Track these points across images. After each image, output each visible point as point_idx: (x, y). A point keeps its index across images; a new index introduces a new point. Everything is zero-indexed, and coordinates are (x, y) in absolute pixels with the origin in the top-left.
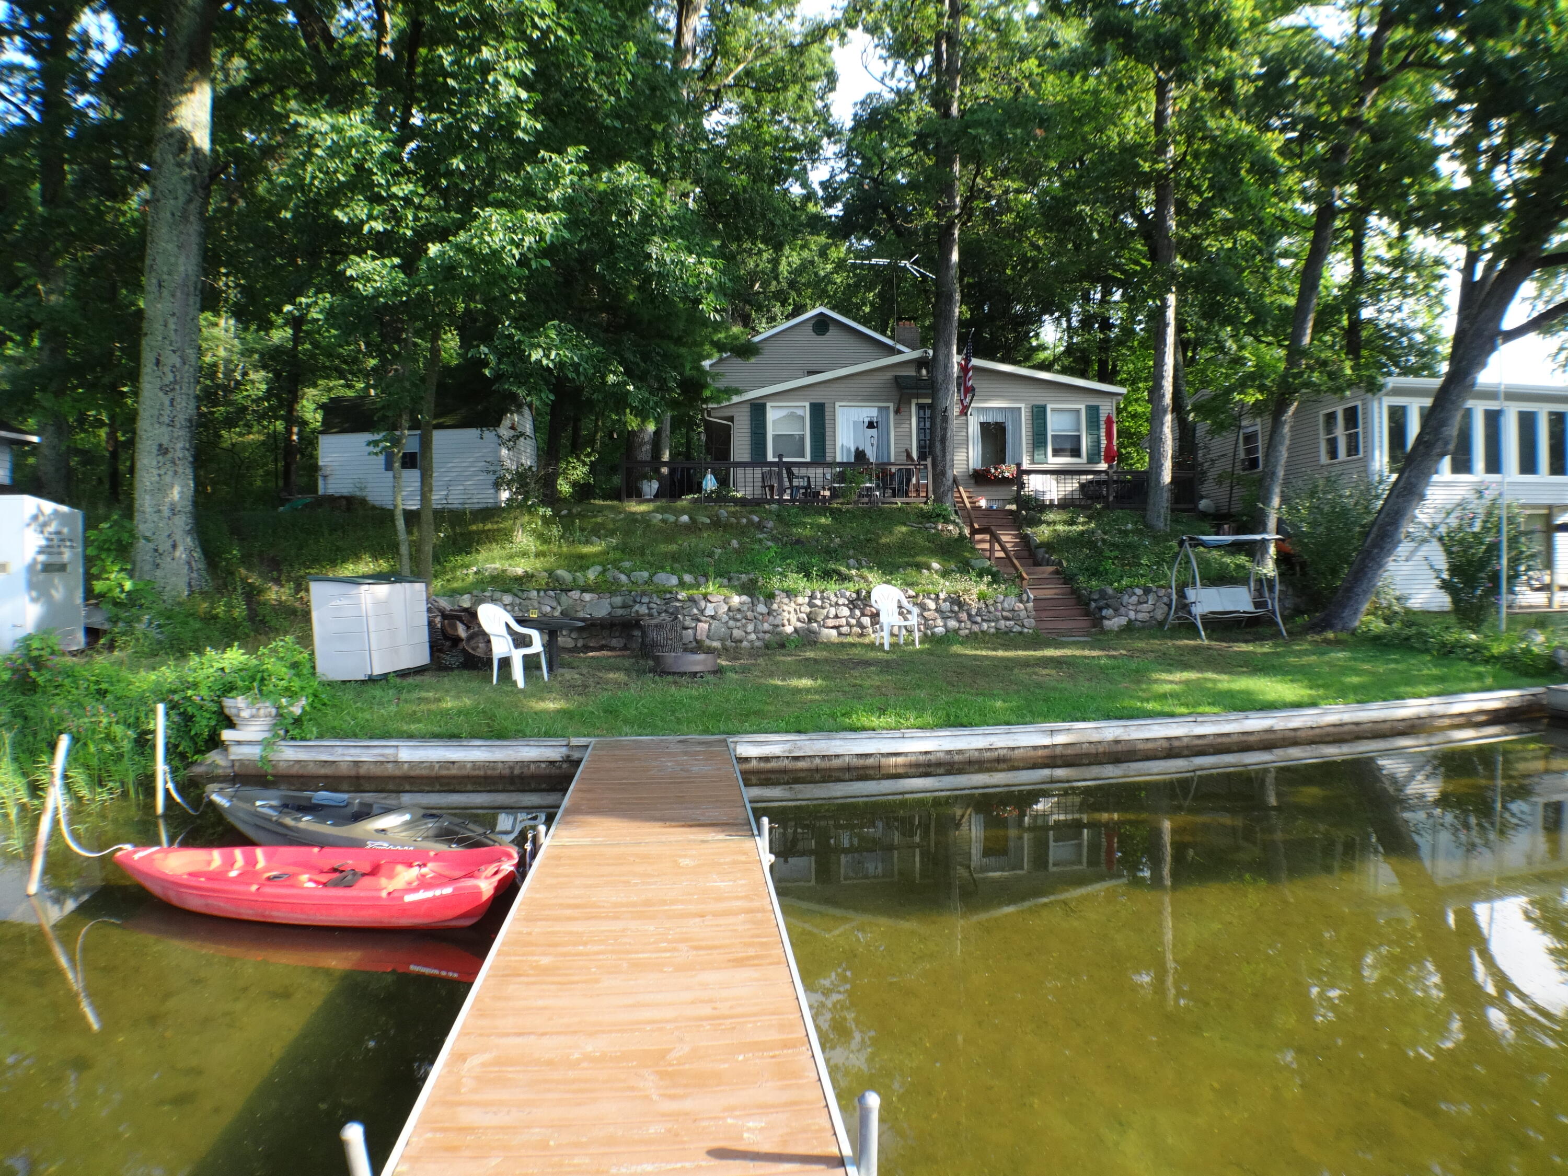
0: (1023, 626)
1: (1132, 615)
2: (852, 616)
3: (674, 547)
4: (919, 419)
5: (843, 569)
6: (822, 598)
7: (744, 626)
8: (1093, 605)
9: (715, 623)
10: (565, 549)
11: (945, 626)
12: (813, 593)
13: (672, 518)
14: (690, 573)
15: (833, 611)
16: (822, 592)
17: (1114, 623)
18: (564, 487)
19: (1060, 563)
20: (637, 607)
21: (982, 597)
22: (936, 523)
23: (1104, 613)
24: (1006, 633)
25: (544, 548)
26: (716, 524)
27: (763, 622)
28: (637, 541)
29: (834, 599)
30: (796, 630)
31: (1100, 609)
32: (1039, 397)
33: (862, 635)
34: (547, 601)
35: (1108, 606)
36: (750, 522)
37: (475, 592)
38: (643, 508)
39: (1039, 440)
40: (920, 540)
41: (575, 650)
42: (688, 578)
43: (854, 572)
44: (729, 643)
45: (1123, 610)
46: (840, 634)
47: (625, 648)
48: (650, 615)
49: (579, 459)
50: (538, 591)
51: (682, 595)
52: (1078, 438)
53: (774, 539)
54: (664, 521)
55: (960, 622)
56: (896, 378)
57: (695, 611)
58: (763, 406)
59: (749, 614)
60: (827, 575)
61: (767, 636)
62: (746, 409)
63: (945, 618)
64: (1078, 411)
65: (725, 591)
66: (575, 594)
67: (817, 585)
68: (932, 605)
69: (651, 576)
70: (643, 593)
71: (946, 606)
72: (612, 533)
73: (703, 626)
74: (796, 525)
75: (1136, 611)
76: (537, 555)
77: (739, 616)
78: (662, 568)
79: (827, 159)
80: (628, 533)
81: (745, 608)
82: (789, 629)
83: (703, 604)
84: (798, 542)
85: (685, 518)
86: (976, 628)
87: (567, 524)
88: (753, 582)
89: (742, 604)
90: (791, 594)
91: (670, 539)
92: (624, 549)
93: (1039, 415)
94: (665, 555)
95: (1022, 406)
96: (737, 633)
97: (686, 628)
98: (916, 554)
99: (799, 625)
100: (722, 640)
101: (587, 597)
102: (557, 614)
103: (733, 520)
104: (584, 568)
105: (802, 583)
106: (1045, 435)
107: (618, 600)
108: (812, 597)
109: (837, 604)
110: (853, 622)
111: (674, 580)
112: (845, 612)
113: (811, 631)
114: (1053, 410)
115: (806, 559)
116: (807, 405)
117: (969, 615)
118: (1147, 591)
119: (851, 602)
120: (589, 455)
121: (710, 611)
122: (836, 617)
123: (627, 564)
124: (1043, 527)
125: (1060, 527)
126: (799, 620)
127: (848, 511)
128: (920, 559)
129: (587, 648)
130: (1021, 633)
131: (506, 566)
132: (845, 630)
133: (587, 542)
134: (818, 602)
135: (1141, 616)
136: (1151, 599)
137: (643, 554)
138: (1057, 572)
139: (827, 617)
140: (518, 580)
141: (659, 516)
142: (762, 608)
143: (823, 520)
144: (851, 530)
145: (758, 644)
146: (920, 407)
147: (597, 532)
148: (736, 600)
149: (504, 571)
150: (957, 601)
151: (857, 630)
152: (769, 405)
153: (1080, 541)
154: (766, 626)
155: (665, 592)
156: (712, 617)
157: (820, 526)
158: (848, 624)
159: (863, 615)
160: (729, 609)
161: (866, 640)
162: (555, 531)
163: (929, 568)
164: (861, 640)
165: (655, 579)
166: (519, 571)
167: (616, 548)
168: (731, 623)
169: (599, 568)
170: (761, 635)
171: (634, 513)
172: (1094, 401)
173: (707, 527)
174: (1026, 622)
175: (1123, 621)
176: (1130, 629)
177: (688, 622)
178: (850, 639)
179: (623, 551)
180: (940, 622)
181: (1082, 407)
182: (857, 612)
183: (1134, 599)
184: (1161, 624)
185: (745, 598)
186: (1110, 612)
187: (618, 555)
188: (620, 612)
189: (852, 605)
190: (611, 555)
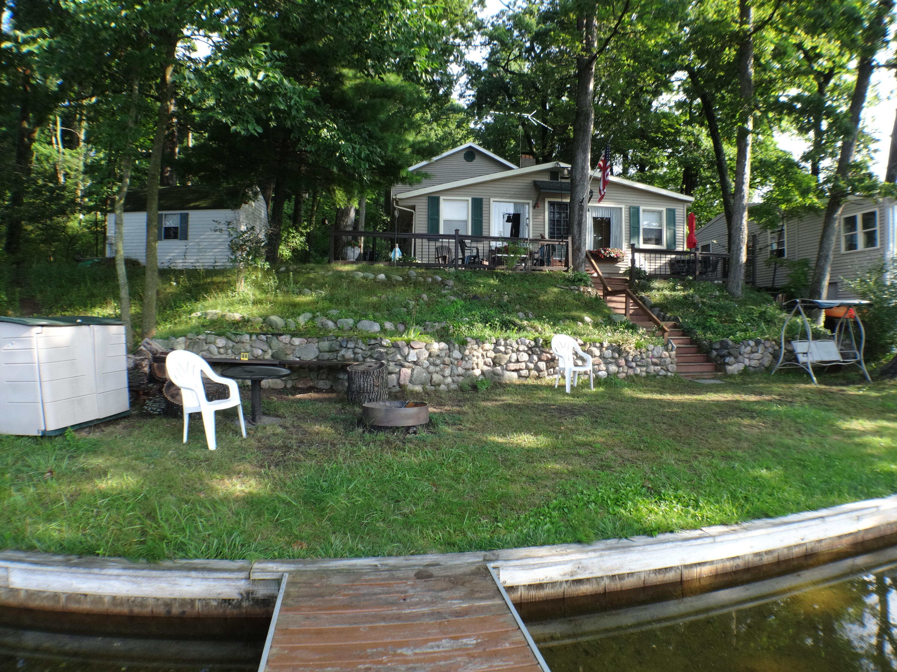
0: (668, 370)
1: (747, 362)
2: (531, 361)
3: (374, 299)
4: (550, 212)
5: (518, 321)
6: (506, 345)
7: (442, 370)
8: (715, 353)
9: (417, 369)
10: (280, 298)
11: (607, 370)
12: (498, 340)
13: (371, 276)
14: (391, 321)
15: (514, 357)
16: (505, 339)
17: (734, 368)
18: (285, 251)
19: (676, 319)
20: (343, 352)
21: (638, 346)
22: (578, 286)
23: (727, 360)
24: (655, 376)
25: (263, 296)
26: (407, 281)
27: (457, 366)
28: (342, 292)
29: (515, 346)
30: (483, 373)
31: (723, 357)
32: (634, 200)
33: (538, 377)
34: (259, 344)
35: (730, 354)
36: (434, 281)
37: (190, 335)
38: (347, 268)
39: (634, 230)
40: (569, 298)
41: (284, 391)
42: (388, 325)
43: (525, 323)
44: (429, 387)
45: (741, 358)
46: (520, 376)
47: (331, 390)
48: (356, 360)
49: (297, 230)
50: (251, 335)
51: (387, 342)
52: (660, 231)
53: (455, 294)
54: (364, 278)
55: (619, 366)
56: (535, 183)
57: (399, 357)
58: (438, 199)
59: (447, 359)
60: (506, 325)
61: (461, 379)
62: (425, 201)
63: (607, 364)
64: (660, 212)
65: (426, 338)
66: (285, 339)
67: (499, 334)
68: (597, 352)
69: (356, 323)
70: (349, 339)
71: (608, 353)
72: (321, 286)
73: (406, 372)
74: (471, 284)
75: (750, 359)
76: (255, 303)
77: (438, 362)
78: (366, 316)
79: (476, 46)
80: (334, 286)
81: (443, 354)
82: (477, 372)
83: (406, 350)
84: (475, 297)
85: (382, 276)
86: (631, 372)
87: (282, 277)
88: (445, 329)
89: (441, 350)
90: (480, 341)
91: (370, 292)
92: (331, 299)
93: (634, 214)
94: (367, 306)
95: (623, 206)
96: (436, 378)
97: (390, 373)
98: (570, 310)
99: (486, 368)
100: (423, 384)
101: (297, 341)
102: (268, 356)
103: (421, 279)
104: (295, 315)
105: (487, 332)
106: (638, 229)
107: (325, 345)
108: (497, 344)
109: (518, 350)
110: (532, 366)
111: (376, 327)
112: (525, 357)
113: (495, 374)
114: (644, 211)
115: (485, 311)
116: (470, 199)
117: (627, 361)
118: (758, 343)
119: (530, 348)
120: (305, 228)
121: (412, 357)
122: (518, 361)
123: (334, 312)
124: (654, 292)
125: (667, 292)
126: (485, 364)
127: (509, 275)
128: (574, 313)
129: (295, 390)
130: (666, 376)
131: (226, 312)
132: (524, 373)
133: (300, 293)
134: (502, 348)
135: (754, 363)
136: (761, 349)
137: (348, 304)
138: (675, 326)
139: (510, 361)
140: (235, 324)
141: (361, 274)
142: (456, 354)
143: (492, 281)
144: (514, 290)
145: (453, 386)
146: (551, 204)
147: (309, 285)
148: (437, 346)
149: (223, 316)
150: (618, 349)
151: (534, 373)
152: (442, 198)
153: (685, 303)
154: (460, 370)
155: (370, 338)
156: (415, 363)
157: (490, 285)
158: (527, 368)
159: (540, 360)
160: (430, 355)
161: (543, 382)
162: (272, 282)
163: (583, 321)
164: (538, 382)
165: (360, 325)
166: (237, 316)
167: (325, 298)
168: (432, 368)
169: (309, 315)
170: (456, 378)
171: (341, 272)
172: (672, 206)
173: (401, 284)
174: (670, 367)
175: (741, 367)
176: (745, 372)
177: (392, 367)
178: (530, 381)
179: (331, 301)
180: (603, 367)
181: (664, 209)
182: (535, 358)
183: (749, 349)
184: (768, 369)
185: (443, 345)
186: (732, 359)
187: (326, 304)
188: (327, 356)
189: (531, 351)
190: (320, 305)
